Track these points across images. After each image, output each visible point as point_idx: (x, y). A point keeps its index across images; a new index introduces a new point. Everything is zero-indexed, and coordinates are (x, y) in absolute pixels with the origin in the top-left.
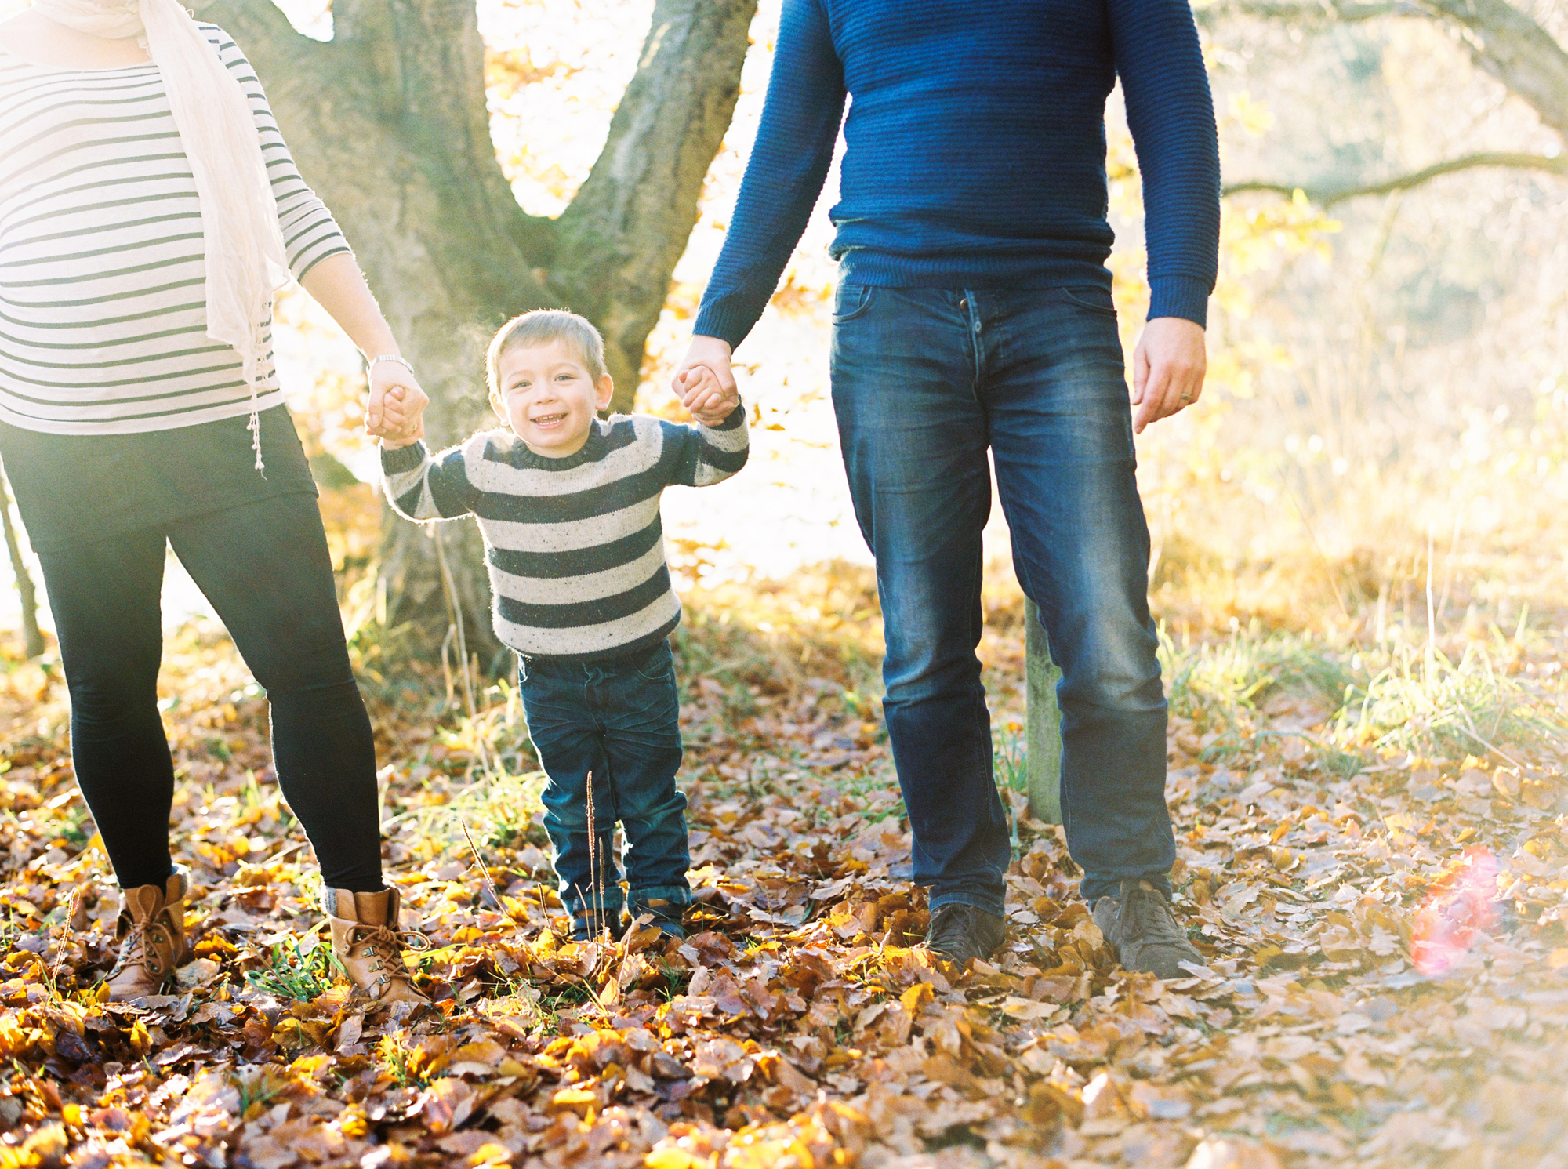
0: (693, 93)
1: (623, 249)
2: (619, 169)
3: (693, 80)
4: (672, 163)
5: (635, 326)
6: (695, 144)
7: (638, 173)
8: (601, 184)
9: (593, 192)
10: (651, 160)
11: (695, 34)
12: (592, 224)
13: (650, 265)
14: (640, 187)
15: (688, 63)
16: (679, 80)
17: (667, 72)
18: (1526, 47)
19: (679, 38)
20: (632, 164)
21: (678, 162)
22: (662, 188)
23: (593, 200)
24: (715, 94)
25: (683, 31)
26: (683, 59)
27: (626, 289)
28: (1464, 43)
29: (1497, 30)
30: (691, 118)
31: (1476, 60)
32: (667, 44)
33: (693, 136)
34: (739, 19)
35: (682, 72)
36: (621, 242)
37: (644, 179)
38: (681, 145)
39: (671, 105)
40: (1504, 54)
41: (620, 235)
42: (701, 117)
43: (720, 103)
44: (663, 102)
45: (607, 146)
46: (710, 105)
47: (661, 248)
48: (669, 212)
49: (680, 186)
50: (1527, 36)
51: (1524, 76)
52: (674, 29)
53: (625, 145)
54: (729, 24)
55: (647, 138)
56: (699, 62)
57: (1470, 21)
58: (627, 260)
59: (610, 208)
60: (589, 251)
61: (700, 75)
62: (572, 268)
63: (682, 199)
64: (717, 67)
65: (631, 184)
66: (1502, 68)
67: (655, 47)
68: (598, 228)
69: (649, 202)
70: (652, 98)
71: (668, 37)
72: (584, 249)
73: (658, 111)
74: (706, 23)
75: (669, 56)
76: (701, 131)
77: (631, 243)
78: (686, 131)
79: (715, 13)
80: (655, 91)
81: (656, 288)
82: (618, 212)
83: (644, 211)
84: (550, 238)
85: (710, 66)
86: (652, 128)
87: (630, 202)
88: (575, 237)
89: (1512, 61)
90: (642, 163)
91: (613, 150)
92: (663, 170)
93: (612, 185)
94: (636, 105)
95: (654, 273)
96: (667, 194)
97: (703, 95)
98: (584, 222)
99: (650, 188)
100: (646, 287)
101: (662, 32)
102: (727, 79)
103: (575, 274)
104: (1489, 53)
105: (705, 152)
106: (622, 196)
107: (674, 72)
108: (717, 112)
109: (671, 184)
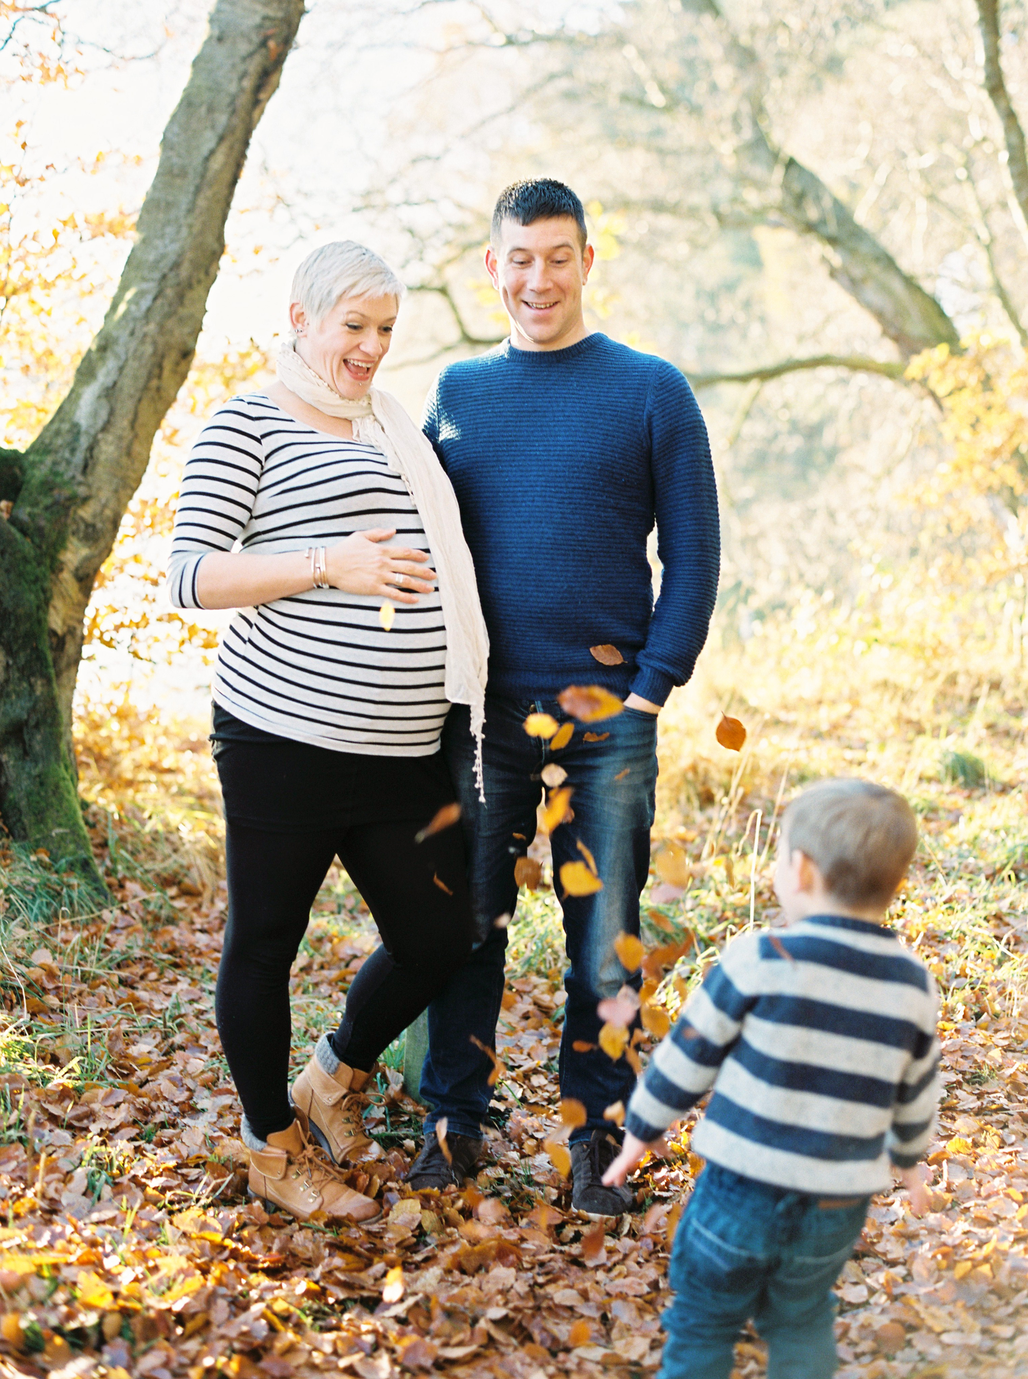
0: (155, 353)
1: (82, 491)
2: (83, 414)
3: (155, 343)
4: (130, 417)
5: (87, 559)
6: (153, 399)
7: (100, 423)
8: (66, 426)
9: (58, 433)
10: (112, 413)
11: (159, 302)
12: (55, 463)
13: (105, 506)
14: (100, 436)
15: (152, 327)
16: (143, 342)
17: (132, 334)
18: (876, 269)
19: (146, 303)
20: (95, 414)
21: (136, 415)
22: (120, 438)
23: (59, 441)
24: (173, 356)
25: (150, 298)
26: (147, 323)
27: (82, 527)
28: (824, 260)
29: (852, 252)
30: (149, 377)
31: (833, 273)
32: (133, 308)
33: (152, 393)
34: (199, 290)
35: (145, 335)
36: (80, 484)
37: (104, 429)
38: (140, 400)
39: (133, 364)
40: (857, 272)
41: (80, 478)
42: (160, 377)
43: (177, 364)
44: (126, 360)
45: (72, 391)
46: (168, 365)
47: (116, 491)
48: (125, 460)
49: (136, 436)
50: (877, 259)
51: (872, 294)
52: (140, 294)
53: (90, 393)
54: (190, 295)
55: (110, 393)
56: (161, 327)
57: (832, 241)
58: (85, 500)
59: (73, 451)
60: (51, 489)
61: (161, 340)
62: (35, 504)
63: (137, 448)
64: (177, 333)
65: (93, 432)
66: (854, 285)
67: (122, 308)
68: (61, 468)
69: (108, 449)
70: (117, 356)
71: (135, 301)
72: (48, 486)
73: (121, 369)
74: (170, 292)
75: (135, 319)
76: (158, 389)
77: (89, 486)
78: (146, 388)
79: (179, 284)
80: (120, 349)
81: (109, 526)
82: (79, 457)
83: (102, 457)
84: (17, 471)
85: (171, 332)
86: (115, 383)
87: (91, 449)
88: (39, 474)
89: (863, 280)
90: (104, 414)
91: (79, 396)
92: (122, 423)
93: (75, 430)
94: (103, 359)
95: (108, 513)
96: (125, 443)
97: (163, 357)
98: (49, 460)
99: (110, 438)
100: (99, 525)
101: (129, 295)
102: (185, 343)
103: (36, 511)
104: (845, 271)
105: (160, 407)
106: (84, 442)
107: (139, 334)
108: (174, 372)
109: (128, 434)
